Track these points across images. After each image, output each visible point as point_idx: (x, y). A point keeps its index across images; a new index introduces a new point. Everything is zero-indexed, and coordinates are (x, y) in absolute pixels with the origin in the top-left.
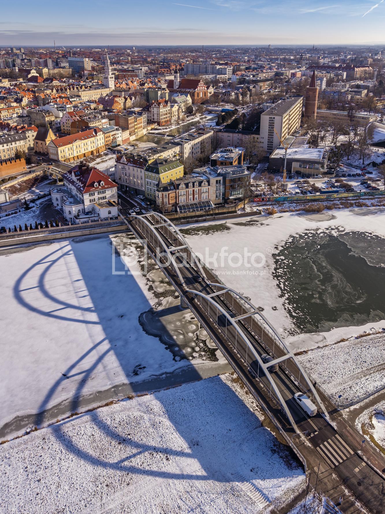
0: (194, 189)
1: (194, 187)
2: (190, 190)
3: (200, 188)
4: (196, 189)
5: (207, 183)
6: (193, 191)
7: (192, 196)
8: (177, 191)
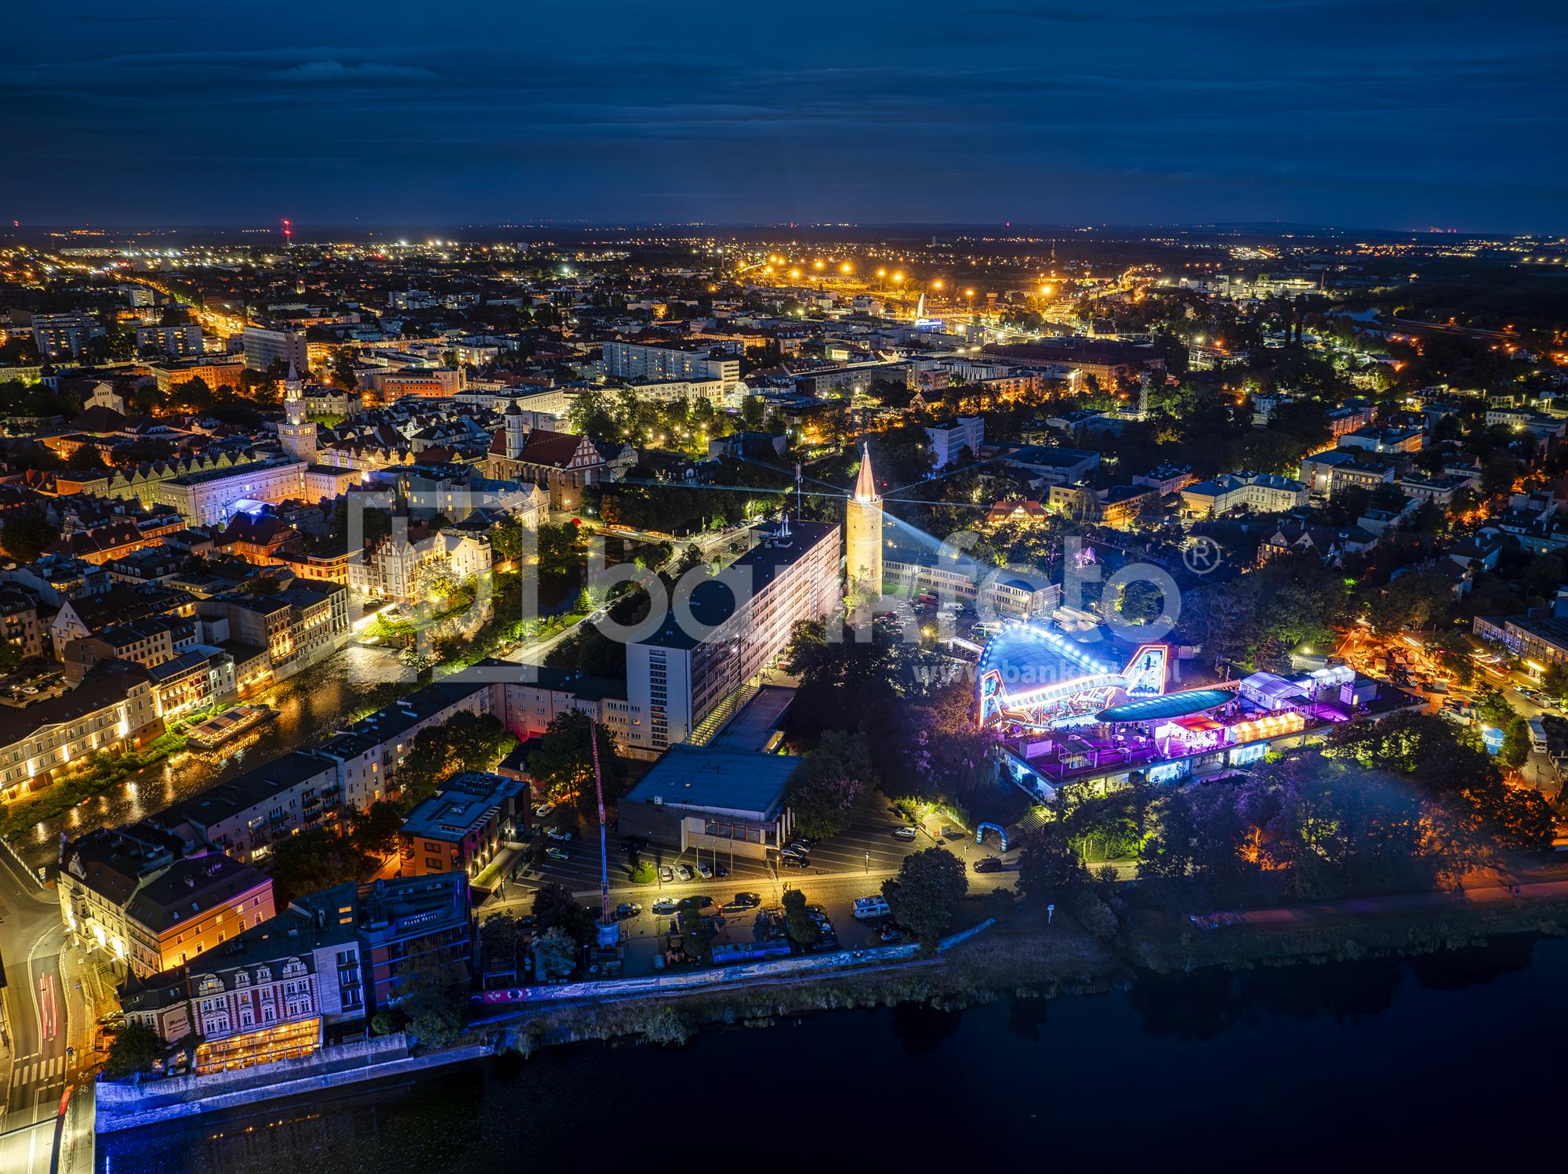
0: (254, 988)
1: (254, 982)
2: (245, 992)
3: (278, 984)
4: (266, 987)
5: (301, 967)
6: (255, 994)
7: (251, 1011)
8: (194, 1001)
